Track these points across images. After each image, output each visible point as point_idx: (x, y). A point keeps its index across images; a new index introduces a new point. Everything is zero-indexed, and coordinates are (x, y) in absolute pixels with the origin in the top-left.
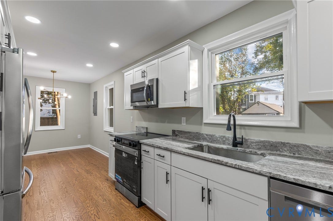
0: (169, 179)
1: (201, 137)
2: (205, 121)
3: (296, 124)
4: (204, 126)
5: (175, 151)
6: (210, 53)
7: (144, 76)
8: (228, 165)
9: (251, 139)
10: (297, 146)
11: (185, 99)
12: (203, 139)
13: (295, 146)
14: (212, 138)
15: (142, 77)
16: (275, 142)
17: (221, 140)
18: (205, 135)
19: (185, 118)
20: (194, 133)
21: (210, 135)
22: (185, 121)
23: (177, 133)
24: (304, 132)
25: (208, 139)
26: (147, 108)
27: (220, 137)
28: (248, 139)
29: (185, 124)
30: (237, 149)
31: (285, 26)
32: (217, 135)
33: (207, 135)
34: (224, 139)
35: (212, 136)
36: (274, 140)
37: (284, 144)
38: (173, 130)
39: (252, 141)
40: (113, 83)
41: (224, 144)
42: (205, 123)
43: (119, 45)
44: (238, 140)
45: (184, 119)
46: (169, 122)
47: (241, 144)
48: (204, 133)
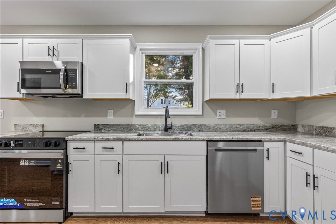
0: (120, 169)
1: (132, 127)
2: (137, 113)
3: (201, 113)
4: (135, 117)
6: (141, 52)
7: (54, 55)
9: (176, 125)
10: (201, 126)
12: (135, 129)
13: (200, 126)
14: (145, 128)
15: (49, 55)
16: (191, 125)
17: (152, 128)
18: (137, 126)
19: (112, 111)
20: (124, 125)
21: (142, 125)
22: (112, 114)
23: (100, 127)
24: (204, 117)
25: (140, 129)
27: (152, 126)
28: (174, 125)
29: (112, 117)
30: (170, 133)
32: (149, 124)
33: (139, 125)
34: (156, 127)
35: (144, 125)
36: (190, 124)
37: (195, 125)
38: (95, 125)
39: (176, 126)
41: (155, 131)
42: (136, 115)
44: (168, 126)
45: (110, 112)
46: (86, 116)
47: (170, 128)
48: (136, 124)
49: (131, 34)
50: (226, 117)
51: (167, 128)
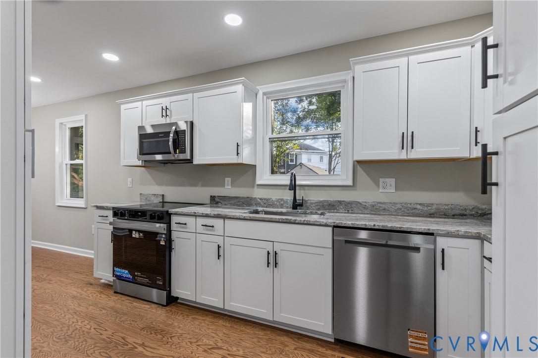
0: (221, 253)
1: (253, 202)
2: (259, 182)
3: (350, 183)
4: (257, 188)
5: (232, 217)
6: (265, 97)
7: (167, 115)
8: (297, 222)
9: (311, 200)
10: (350, 203)
11: (238, 154)
12: (256, 204)
13: (349, 203)
14: (267, 202)
15: (162, 116)
16: (333, 201)
17: (278, 204)
18: (258, 200)
19: (230, 179)
20: (243, 198)
21: (265, 199)
22: (230, 183)
23: (217, 199)
24: (356, 190)
25: (262, 204)
26: (163, 165)
27: (278, 200)
28: (308, 200)
29: (230, 187)
30: (298, 211)
31: (343, 84)
32: (274, 198)
33: (261, 199)
34: (282, 202)
35: (267, 200)
36: (332, 200)
37: (340, 202)
38: (211, 196)
39: (312, 201)
40: (82, 117)
41: (282, 208)
42: (258, 185)
43: (120, 58)
44: (298, 201)
45: (228, 180)
46: (203, 186)
47: (301, 205)
48: (257, 197)
49: (243, 78)
50: (396, 190)
51: (297, 205)
